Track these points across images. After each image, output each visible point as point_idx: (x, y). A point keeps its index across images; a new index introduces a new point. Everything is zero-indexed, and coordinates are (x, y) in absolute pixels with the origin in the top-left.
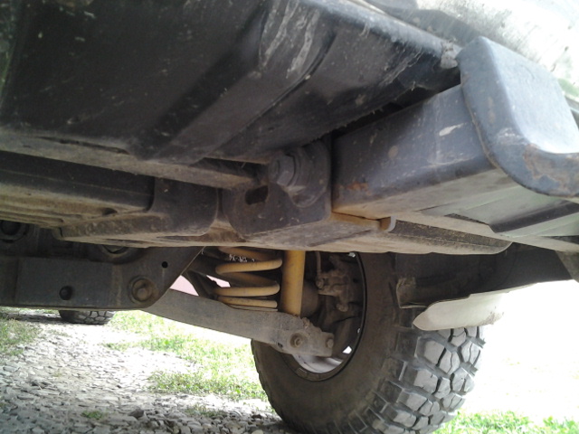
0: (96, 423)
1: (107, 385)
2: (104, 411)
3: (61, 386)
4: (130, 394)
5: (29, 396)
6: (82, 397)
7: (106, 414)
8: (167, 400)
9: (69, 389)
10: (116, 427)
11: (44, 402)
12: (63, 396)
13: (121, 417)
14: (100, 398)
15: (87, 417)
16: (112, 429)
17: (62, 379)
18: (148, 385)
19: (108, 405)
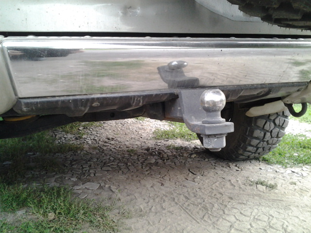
0: (132, 155)
1: (137, 137)
2: (135, 149)
3: (119, 139)
4: (146, 140)
5: (107, 144)
6: (127, 143)
7: (136, 150)
8: (160, 143)
9: (122, 140)
10: (139, 155)
11: (113, 147)
12: (120, 144)
13: (141, 151)
14: (134, 143)
15: (129, 152)
16: (137, 156)
17: (119, 136)
18: (153, 136)
19: (137, 146)
